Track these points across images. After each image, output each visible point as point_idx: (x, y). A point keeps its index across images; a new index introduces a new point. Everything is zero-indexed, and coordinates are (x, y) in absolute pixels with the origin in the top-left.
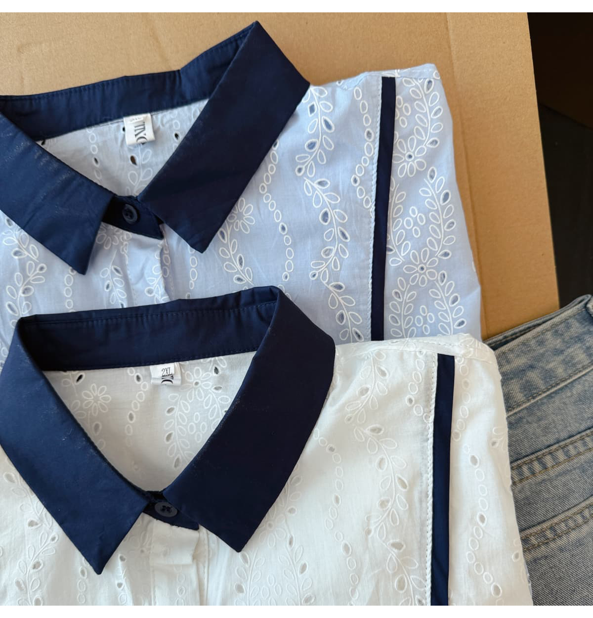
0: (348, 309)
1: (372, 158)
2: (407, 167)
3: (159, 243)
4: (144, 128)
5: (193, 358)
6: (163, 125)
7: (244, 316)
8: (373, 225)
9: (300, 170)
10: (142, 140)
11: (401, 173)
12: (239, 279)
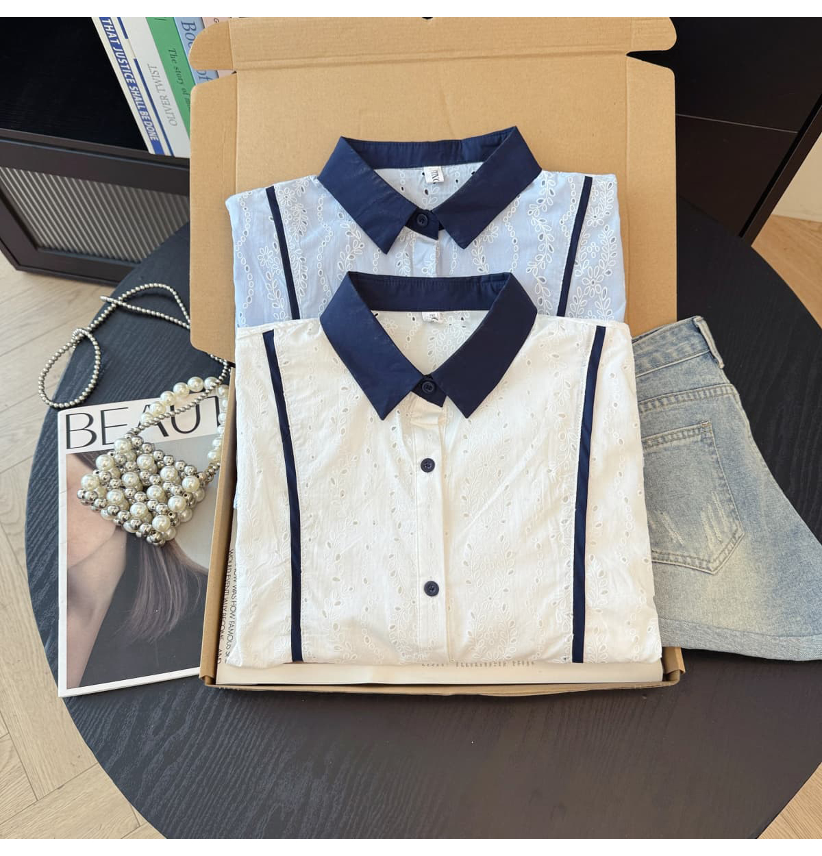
0: (546, 298)
1: (573, 213)
2: (593, 222)
3: (436, 241)
4: (438, 175)
5: (450, 310)
6: (449, 173)
7: (483, 289)
9: (530, 212)
10: (435, 181)
11: (589, 223)
12: (480, 270)
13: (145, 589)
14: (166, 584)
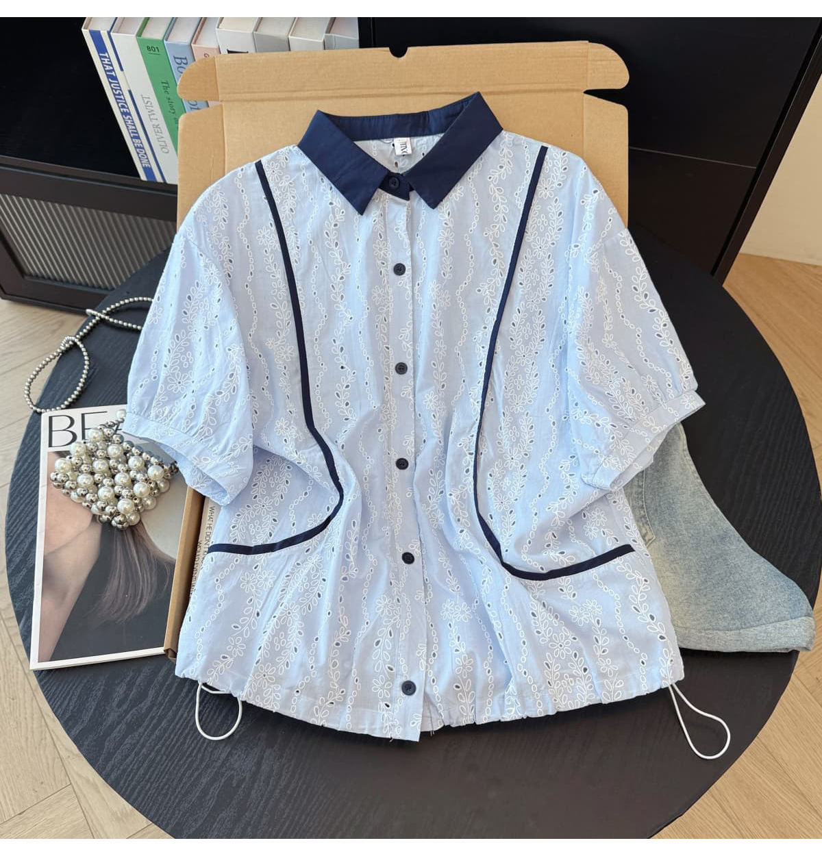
3: (407, 202)
8: (521, 216)
9: (490, 178)
13: (117, 575)
14: (137, 572)
